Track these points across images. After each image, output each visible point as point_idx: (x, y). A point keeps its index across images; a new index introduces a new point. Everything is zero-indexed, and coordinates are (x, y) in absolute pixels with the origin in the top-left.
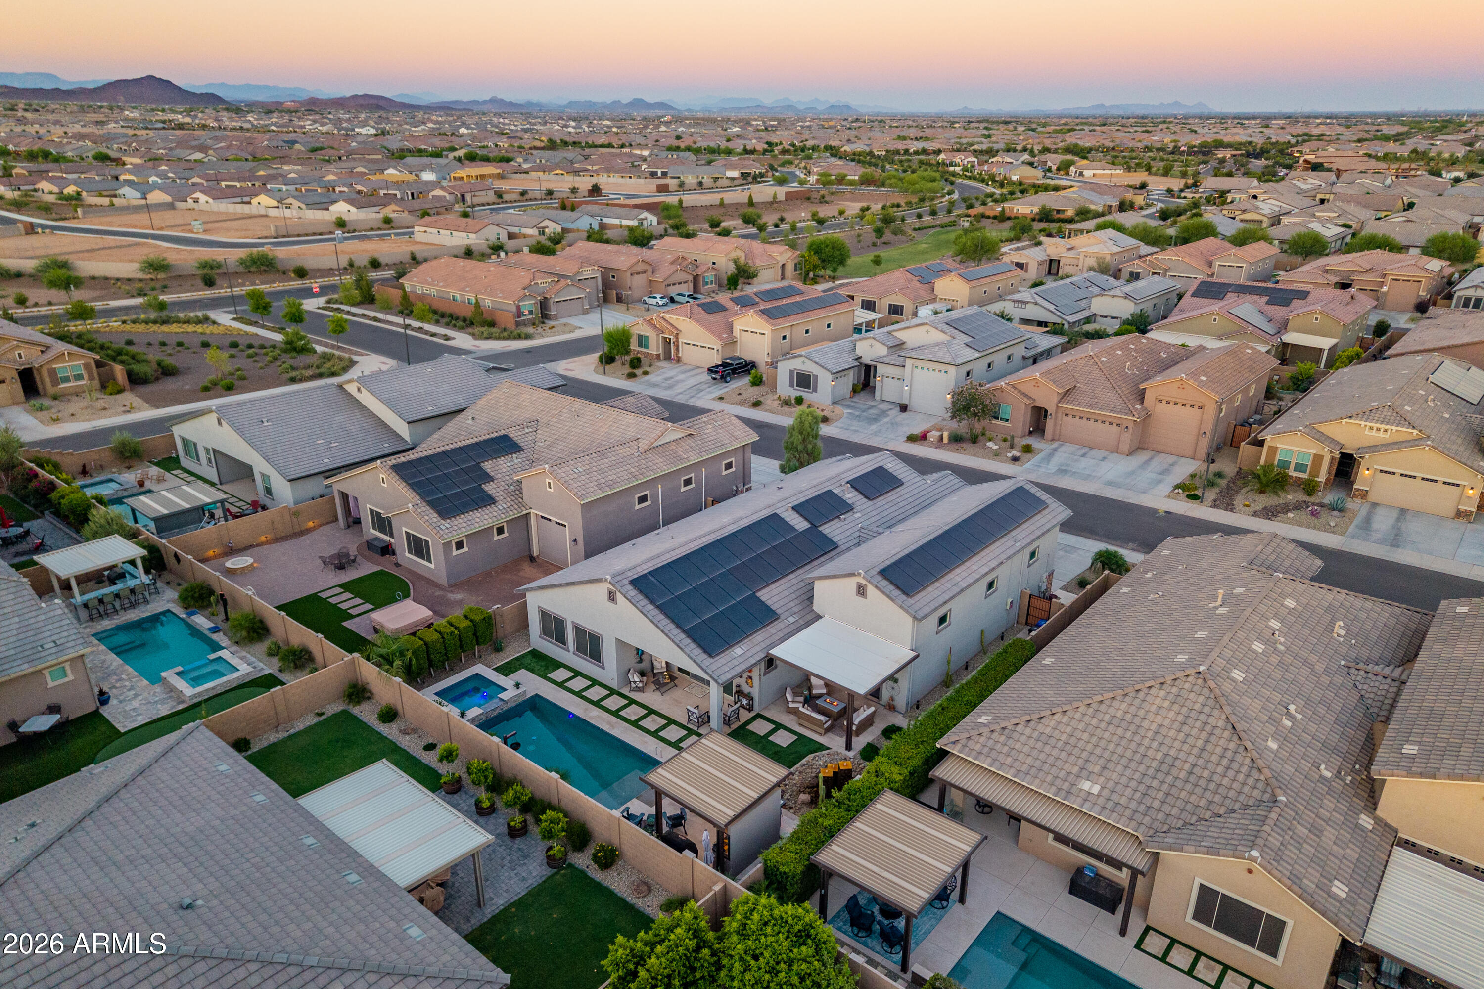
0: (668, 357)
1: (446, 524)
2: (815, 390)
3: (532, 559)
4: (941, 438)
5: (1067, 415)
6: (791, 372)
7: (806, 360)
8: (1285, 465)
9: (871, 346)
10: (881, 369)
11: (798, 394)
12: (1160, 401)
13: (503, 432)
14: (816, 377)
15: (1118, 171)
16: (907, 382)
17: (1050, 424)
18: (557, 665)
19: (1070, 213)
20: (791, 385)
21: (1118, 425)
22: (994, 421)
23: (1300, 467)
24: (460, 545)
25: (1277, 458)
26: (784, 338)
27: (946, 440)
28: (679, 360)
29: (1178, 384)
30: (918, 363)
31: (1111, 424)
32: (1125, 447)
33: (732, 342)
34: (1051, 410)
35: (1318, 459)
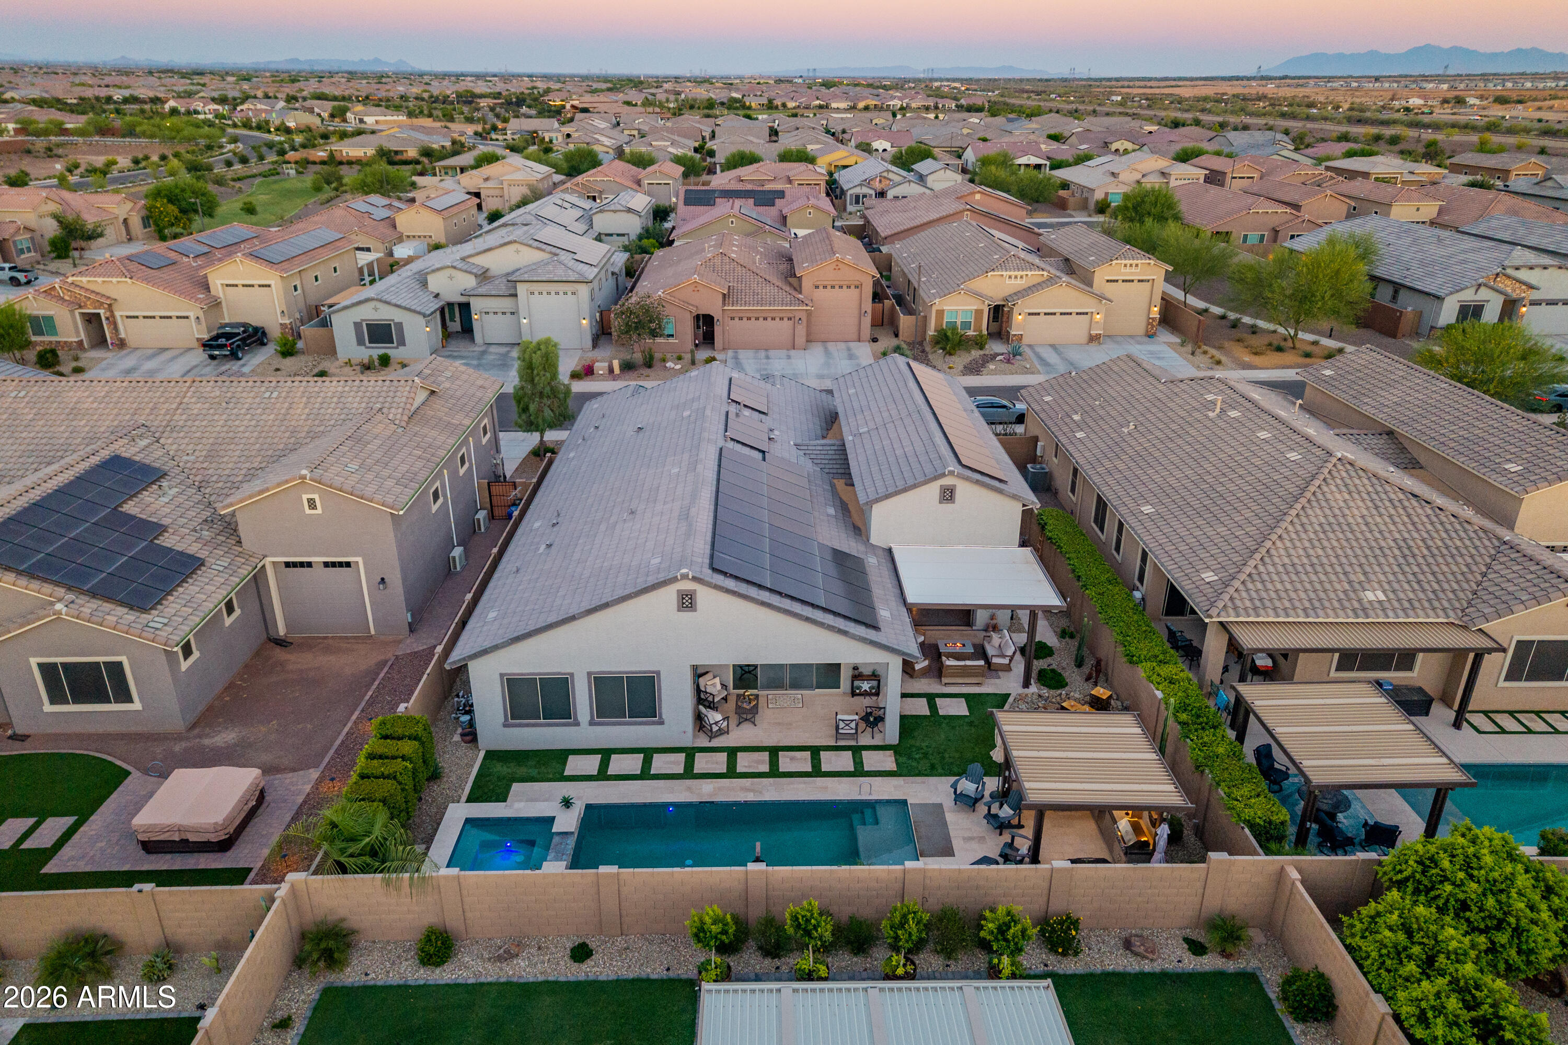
0: (100, 341)
1: (155, 618)
2: (402, 343)
3: (281, 643)
4: (611, 370)
5: (732, 319)
6: (357, 325)
7: (379, 305)
8: (953, 326)
9: (451, 278)
10: (477, 305)
11: (381, 352)
12: (817, 287)
13: (105, 454)
14: (400, 326)
15: (401, 118)
16: (522, 312)
17: (718, 330)
18: (562, 755)
19: (412, 153)
20: (360, 342)
21: (790, 319)
22: (658, 340)
23: (967, 325)
24: (187, 650)
25: (945, 320)
26: (296, 288)
27: (617, 370)
28: (122, 344)
29: (834, 266)
30: (536, 287)
31: (781, 319)
32: (801, 339)
33: (216, 304)
34: (717, 315)
35: (979, 313)
